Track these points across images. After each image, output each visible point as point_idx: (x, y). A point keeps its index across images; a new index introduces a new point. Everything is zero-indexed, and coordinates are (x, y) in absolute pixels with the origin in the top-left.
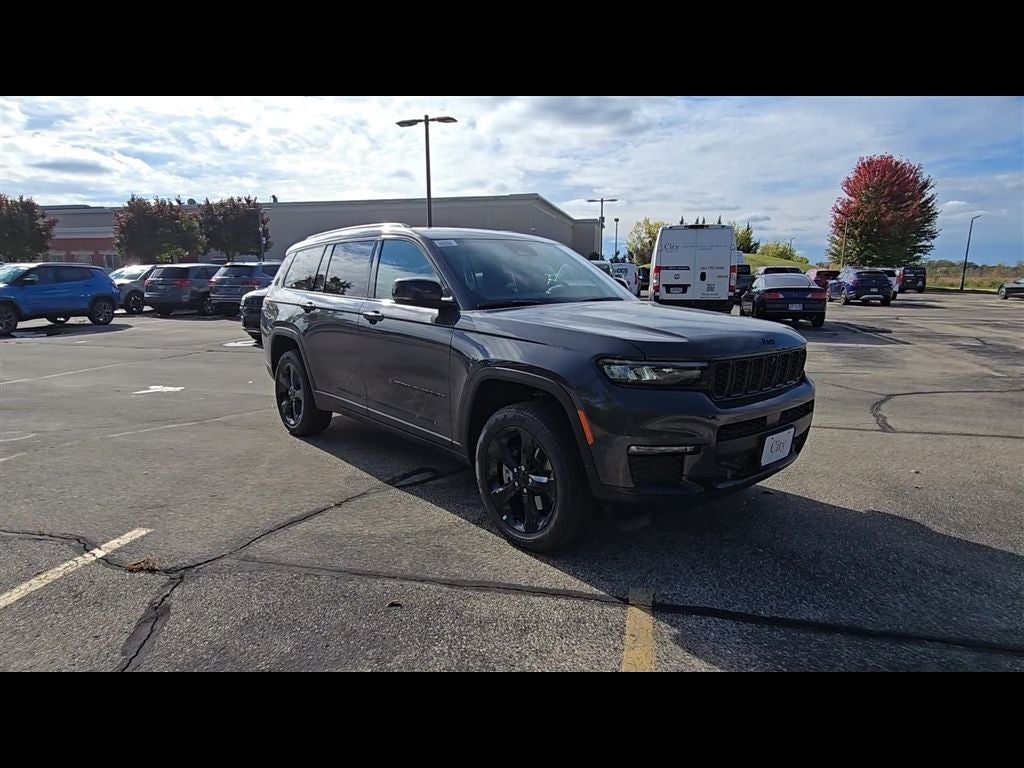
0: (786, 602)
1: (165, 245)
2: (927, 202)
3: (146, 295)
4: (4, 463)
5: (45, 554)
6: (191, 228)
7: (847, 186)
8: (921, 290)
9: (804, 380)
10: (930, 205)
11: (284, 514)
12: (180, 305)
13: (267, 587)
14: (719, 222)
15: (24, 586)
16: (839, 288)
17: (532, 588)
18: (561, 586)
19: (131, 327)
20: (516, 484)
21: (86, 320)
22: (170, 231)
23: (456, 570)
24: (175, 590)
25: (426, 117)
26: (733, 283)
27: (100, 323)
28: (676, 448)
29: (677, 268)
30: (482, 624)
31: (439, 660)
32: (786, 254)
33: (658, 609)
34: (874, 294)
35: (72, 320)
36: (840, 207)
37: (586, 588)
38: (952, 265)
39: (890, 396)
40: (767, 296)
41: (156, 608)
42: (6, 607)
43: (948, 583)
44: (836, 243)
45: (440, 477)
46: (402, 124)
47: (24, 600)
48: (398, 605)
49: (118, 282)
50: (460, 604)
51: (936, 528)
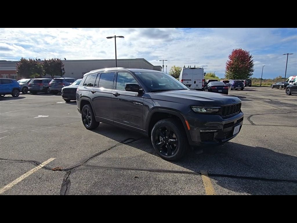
0: (243, 172)
1: (32, 73)
2: (251, 62)
3: (29, 88)
4: (1, 139)
5: (25, 166)
6: (41, 68)
7: (230, 57)
8: (250, 86)
9: (241, 111)
10: (252, 62)
11: (94, 152)
12: (39, 91)
13: (97, 173)
14: (195, 67)
15: (22, 176)
16: (229, 85)
17: (173, 171)
18: (181, 170)
19: (25, 98)
20: (164, 142)
21: (11, 96)
22: (34, 68)
23: (150, 167)
24: (70, 175)
25: (115, 36)
26: (203, 84)
27: (15, 97)
28: (212, 131)
29: (188, 80)
30: (163, 182)
31: (154, 192)
32: (213, 76)
33: (210, 175)
34: (239, 87)
35: (6, 96)
36: (228, 63)
37: (188, 170)
38: (257, 79)
39: (252, 115)
40: (212, 88)
41: (66, 181)
42: (19, 183)
43: (283, 166)
44: (227, 73)
45: (136, 140)
46: (108, 38)
47: (24, 180)
48: (137, 177)
49: (20, 84)
50: (155, 176)
51: (275, 151)
